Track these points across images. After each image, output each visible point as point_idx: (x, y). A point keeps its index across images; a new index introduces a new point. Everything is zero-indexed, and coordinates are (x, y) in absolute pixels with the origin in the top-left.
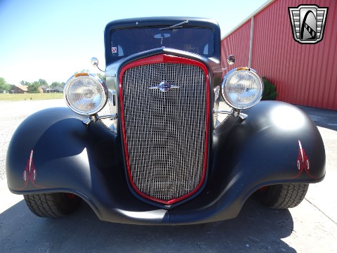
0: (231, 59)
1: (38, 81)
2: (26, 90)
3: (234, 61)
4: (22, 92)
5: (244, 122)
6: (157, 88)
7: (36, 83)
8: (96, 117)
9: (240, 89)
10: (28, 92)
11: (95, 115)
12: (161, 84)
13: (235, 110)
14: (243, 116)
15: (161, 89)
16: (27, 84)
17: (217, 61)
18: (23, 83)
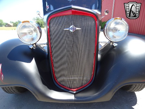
0: (106, 12)
1: (17, 21)
2: (13, 25)
3: (108, 13)
4: (11, 26)
5: (115, 48)
6: (68, 29)
7: (17, 22)
8: (36, 45)
9: (115, 30)
10: (13, 26)
11: (35, 44)
12: (70, 27)
13: (111, 42)
14: (115, 45)
15: (70, 30)
16: (12, 23)
17: (99, 13)
18: (11, 22)
